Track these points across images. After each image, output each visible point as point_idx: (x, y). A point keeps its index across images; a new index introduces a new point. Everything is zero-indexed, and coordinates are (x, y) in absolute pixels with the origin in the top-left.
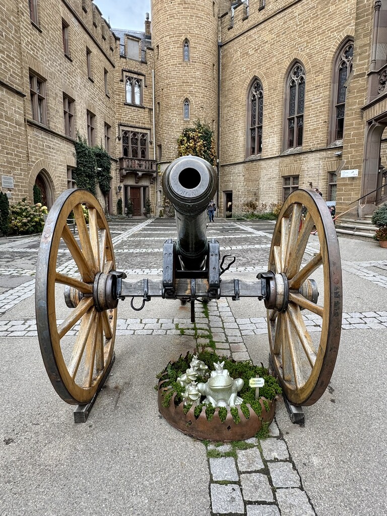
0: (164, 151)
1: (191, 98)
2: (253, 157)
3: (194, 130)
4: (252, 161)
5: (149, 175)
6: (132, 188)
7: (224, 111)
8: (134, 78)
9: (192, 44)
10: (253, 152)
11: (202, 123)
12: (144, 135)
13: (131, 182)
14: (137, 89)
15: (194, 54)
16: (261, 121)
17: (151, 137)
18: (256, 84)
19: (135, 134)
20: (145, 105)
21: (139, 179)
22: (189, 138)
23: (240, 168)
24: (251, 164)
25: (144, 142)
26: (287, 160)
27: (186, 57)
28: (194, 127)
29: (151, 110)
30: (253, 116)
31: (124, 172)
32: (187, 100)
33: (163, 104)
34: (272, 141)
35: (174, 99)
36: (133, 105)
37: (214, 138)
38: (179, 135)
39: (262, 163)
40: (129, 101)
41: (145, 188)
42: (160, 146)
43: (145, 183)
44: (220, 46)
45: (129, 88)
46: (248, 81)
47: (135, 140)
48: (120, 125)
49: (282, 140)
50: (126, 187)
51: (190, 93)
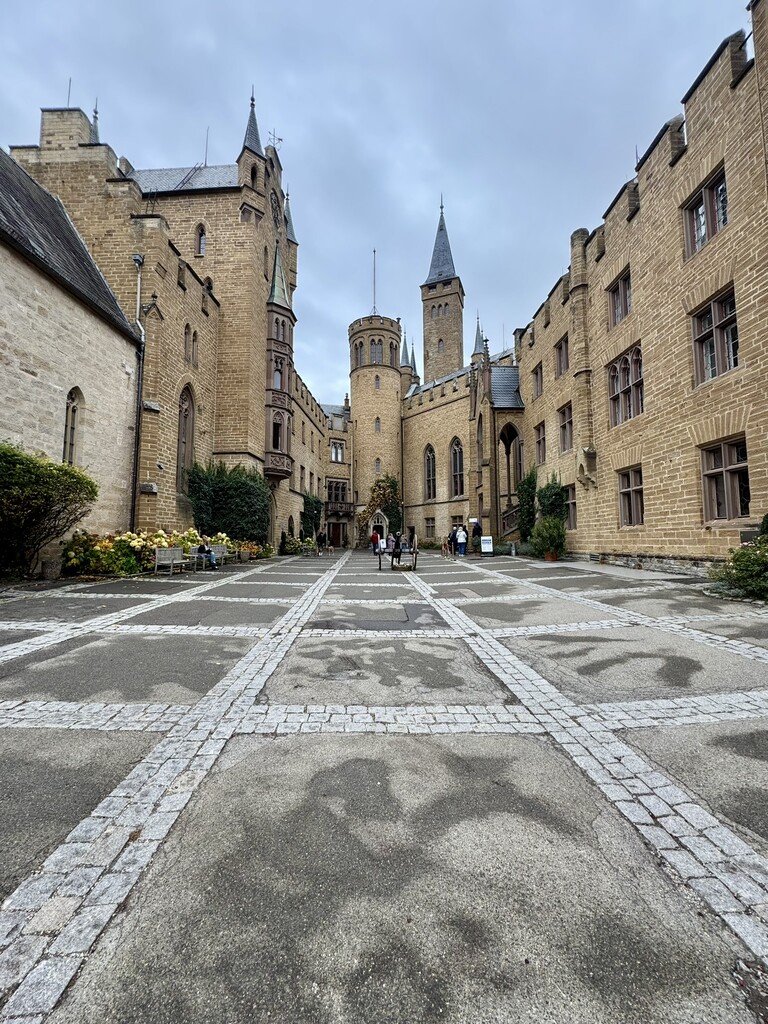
0: (360, 497)
1: (381, 458)
2: (429, 501)
3: (383, 481)
4: (429, 504)
5: (349, 515)
6: (334, 524)
7: (407, 466)
8: (337, 443)
9: (382, 421)
10: (429, 498)
11: (390, 475)
12: (344, 483)
13: (333, 520)
14: (339, 451)
15: (384, 427)
16: (434, 475)
17: (350, 485)
18: (430, 448)
19: (338, 483)
20: (345, 461)
21: (340, 517)
22: (380, 487)
23: (420, 509)
24: (428, 507)
25: (344, 489)
26: (454, 504)
27: (378, 429)
28: (383, 478)
29: (350, 465)
30: (429, 471)
31: (329, 513)
32: (378, 459)
33: (360, 462)
34: (443, 490)
35: (370, 459)
36: (337, 462)
37: (399, 486)
38: (372, 485)
39: (436, 506)
40: (334, 459)
41: (344, 524)
42: (357, 492)
43: (344, 521)
44: (402, 419)
45: (334, 450)
46: (424, 446)
47: (337, 489)
48: (327, 477)
49: (450, 490)
50: (329, 524)
51: (381, 454)
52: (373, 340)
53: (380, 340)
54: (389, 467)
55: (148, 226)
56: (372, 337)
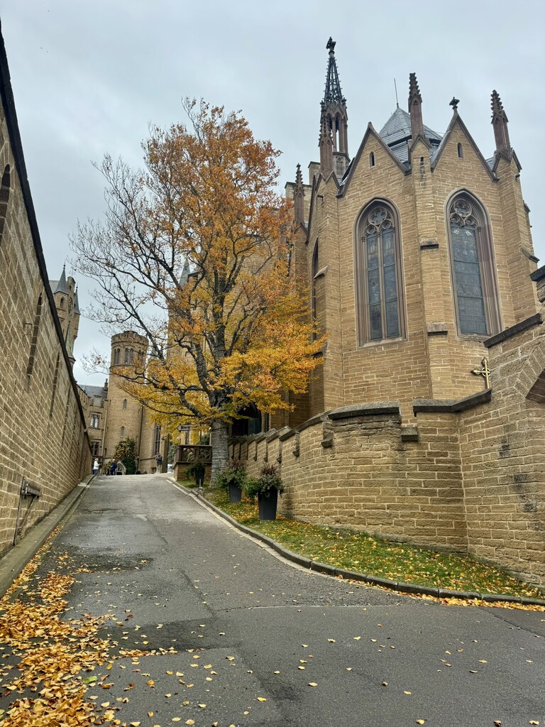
0: (108, 452)
1: (125, 427)
3: (125, 442)
7: (144, 431)
8: (96, 415)
9: (128, 402)
11: (130, 438)
12: (97, 443)
14: (96, 420)
15: (129, 406)
16: (160, 439)
17: (102, 444)
20: (100, 427)
22: (122, 446)
23: (149, 461)
25: (97, 446)
27: (125, 406)
28: (125, 440)
29: (103, 430)
32: (123, 427)
33: (110, 428)
35: (117, 427)
37: (137, 445)
38: (117, 444)
40: (92, 426)
42: (106, 449)
45: (92, 420)
51: (125, 424)
54: (131, 433)
56: (126, 347)
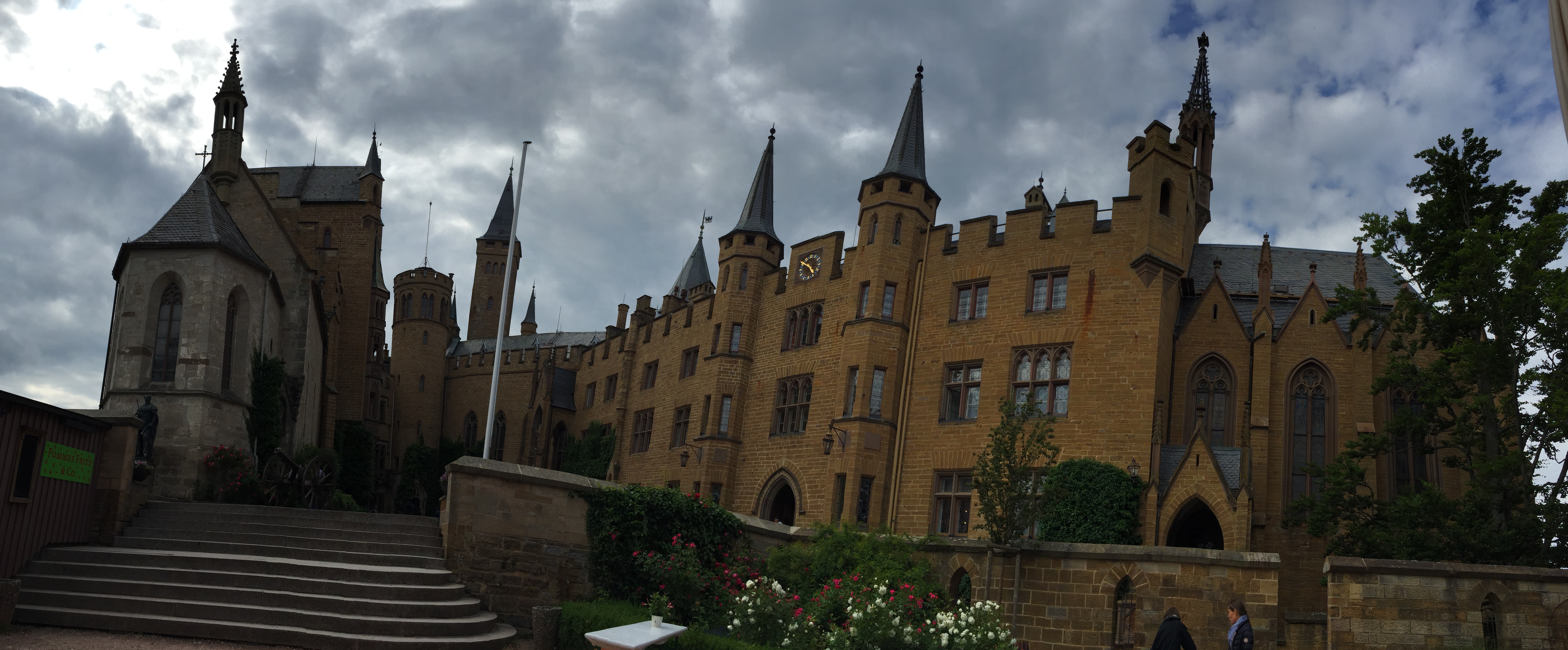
1: (422, 420)
9: (426, 379)
18: (472, 415)
44: (446, 379)
46: (466, 413)
52: (425, 294)
53: (432, 295)
54: (430, 431)
55: (328, 255)
56: (424, 291)
